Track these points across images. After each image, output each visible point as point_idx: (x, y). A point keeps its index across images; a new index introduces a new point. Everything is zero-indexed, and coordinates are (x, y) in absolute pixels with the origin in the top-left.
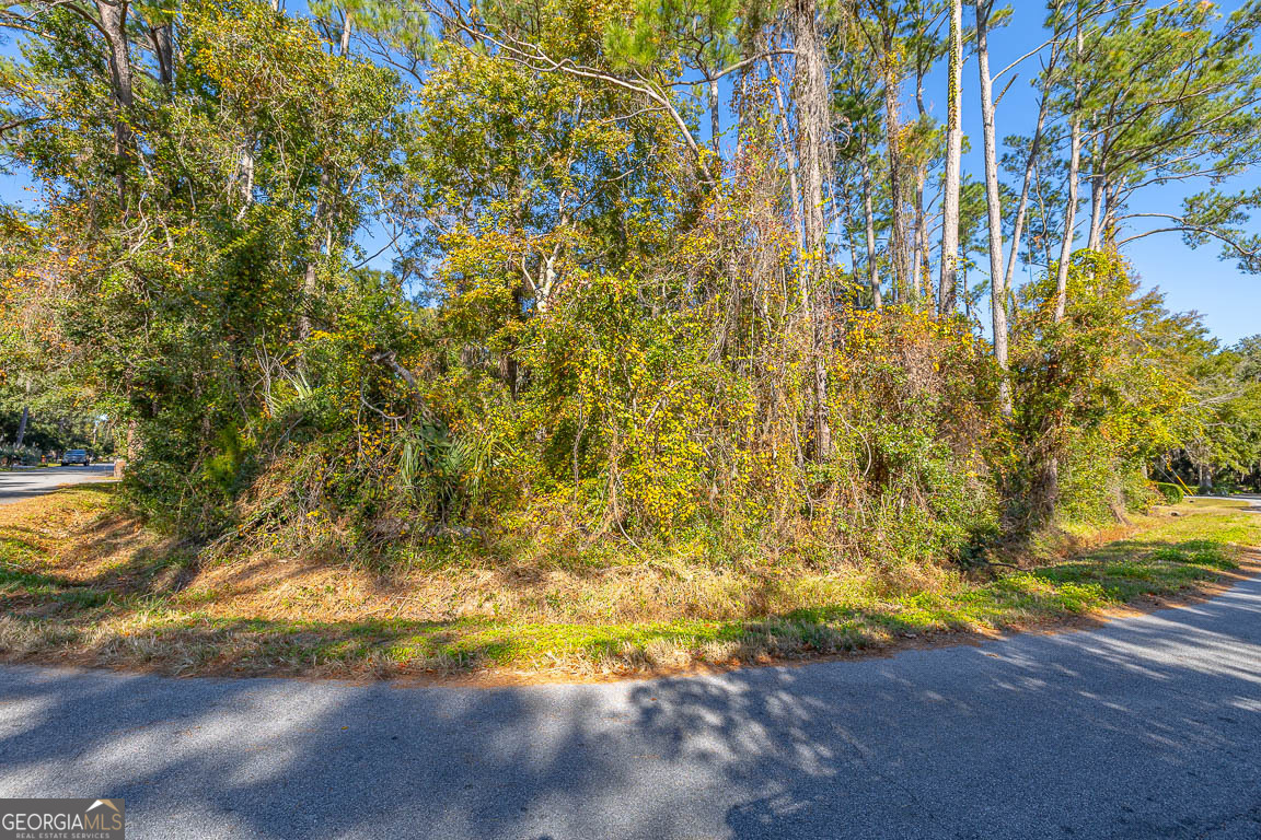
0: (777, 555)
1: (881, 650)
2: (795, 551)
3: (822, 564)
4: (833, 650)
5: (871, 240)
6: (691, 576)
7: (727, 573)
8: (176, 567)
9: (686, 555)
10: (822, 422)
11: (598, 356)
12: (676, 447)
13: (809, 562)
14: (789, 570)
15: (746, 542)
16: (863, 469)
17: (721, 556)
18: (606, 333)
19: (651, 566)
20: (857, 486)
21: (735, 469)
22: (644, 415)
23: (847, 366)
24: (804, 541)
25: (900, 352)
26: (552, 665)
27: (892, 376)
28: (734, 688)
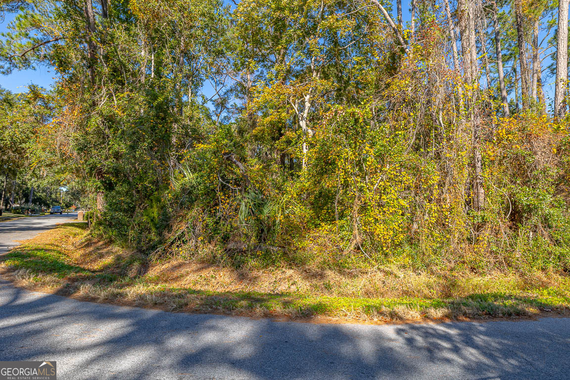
0: (452, 265)
1: (530, 317)
2: (464, 262)
3: (481, 270)
4: (501, 315)
5: (501, 68)
6: (403, 275)
7: (424, 274)
8: (136, 265)
9: (398, 263)
10: (479, 186)
11: (348, 152)
12: (391, 202)
13: (472, 269)
14: (461, 273)
15: (433, 257)
16: (506, 214)
17: (419, 264)
18: (352, 140)
19: (379, 269)
20: (503, 224)
21: (427, 215)
22: (372, 184)
23: (493, 152)
24: (469, 257)
25: (529, 142)
26: (346, 315)
27: (524, 157)
28: (453, 332)
